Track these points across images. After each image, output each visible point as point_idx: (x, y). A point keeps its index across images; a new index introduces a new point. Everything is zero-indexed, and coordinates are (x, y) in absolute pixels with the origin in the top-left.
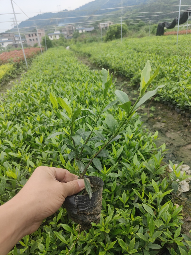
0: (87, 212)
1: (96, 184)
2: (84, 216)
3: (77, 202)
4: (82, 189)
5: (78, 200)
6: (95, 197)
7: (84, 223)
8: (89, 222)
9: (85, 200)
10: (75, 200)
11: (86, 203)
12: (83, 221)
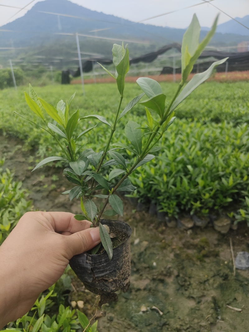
0: (108, 278)
1: (120, 232)
2: (104, 284)
3: (90, 263)
4: (97, 243)
5: (92, 261)
6: (118, 254)
7: (105, 293)
8: (112, 291)
9: (103, 260)
10: (88, 261)
11: (105, 264)
12: (103, 290)
